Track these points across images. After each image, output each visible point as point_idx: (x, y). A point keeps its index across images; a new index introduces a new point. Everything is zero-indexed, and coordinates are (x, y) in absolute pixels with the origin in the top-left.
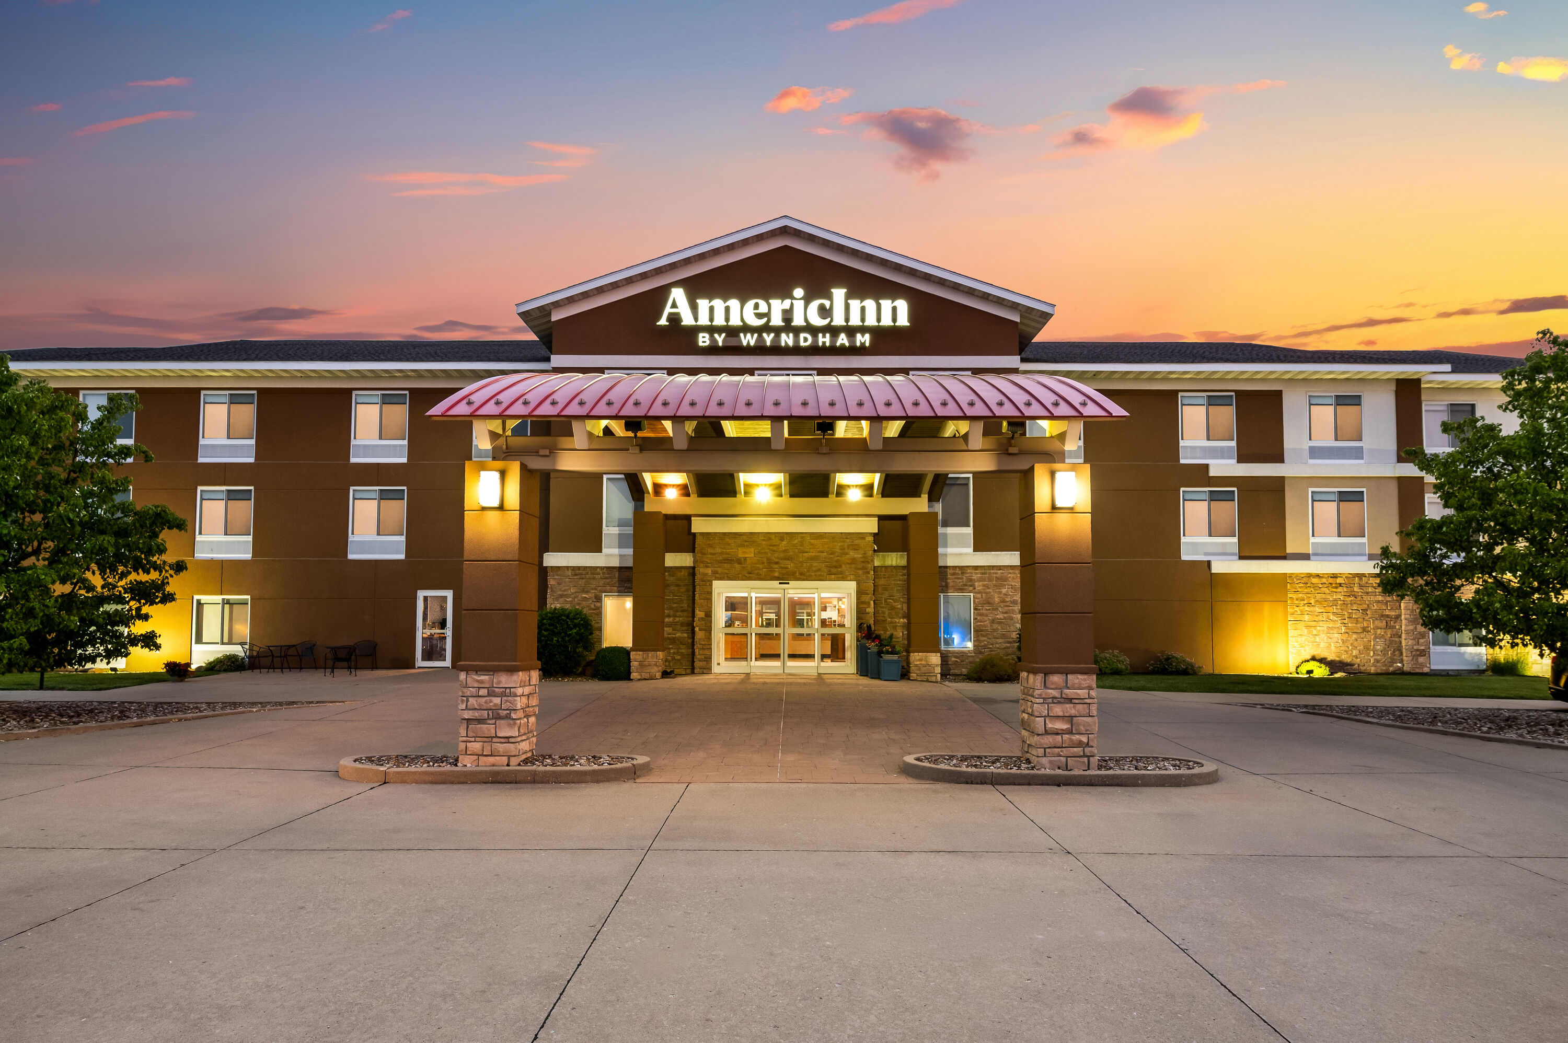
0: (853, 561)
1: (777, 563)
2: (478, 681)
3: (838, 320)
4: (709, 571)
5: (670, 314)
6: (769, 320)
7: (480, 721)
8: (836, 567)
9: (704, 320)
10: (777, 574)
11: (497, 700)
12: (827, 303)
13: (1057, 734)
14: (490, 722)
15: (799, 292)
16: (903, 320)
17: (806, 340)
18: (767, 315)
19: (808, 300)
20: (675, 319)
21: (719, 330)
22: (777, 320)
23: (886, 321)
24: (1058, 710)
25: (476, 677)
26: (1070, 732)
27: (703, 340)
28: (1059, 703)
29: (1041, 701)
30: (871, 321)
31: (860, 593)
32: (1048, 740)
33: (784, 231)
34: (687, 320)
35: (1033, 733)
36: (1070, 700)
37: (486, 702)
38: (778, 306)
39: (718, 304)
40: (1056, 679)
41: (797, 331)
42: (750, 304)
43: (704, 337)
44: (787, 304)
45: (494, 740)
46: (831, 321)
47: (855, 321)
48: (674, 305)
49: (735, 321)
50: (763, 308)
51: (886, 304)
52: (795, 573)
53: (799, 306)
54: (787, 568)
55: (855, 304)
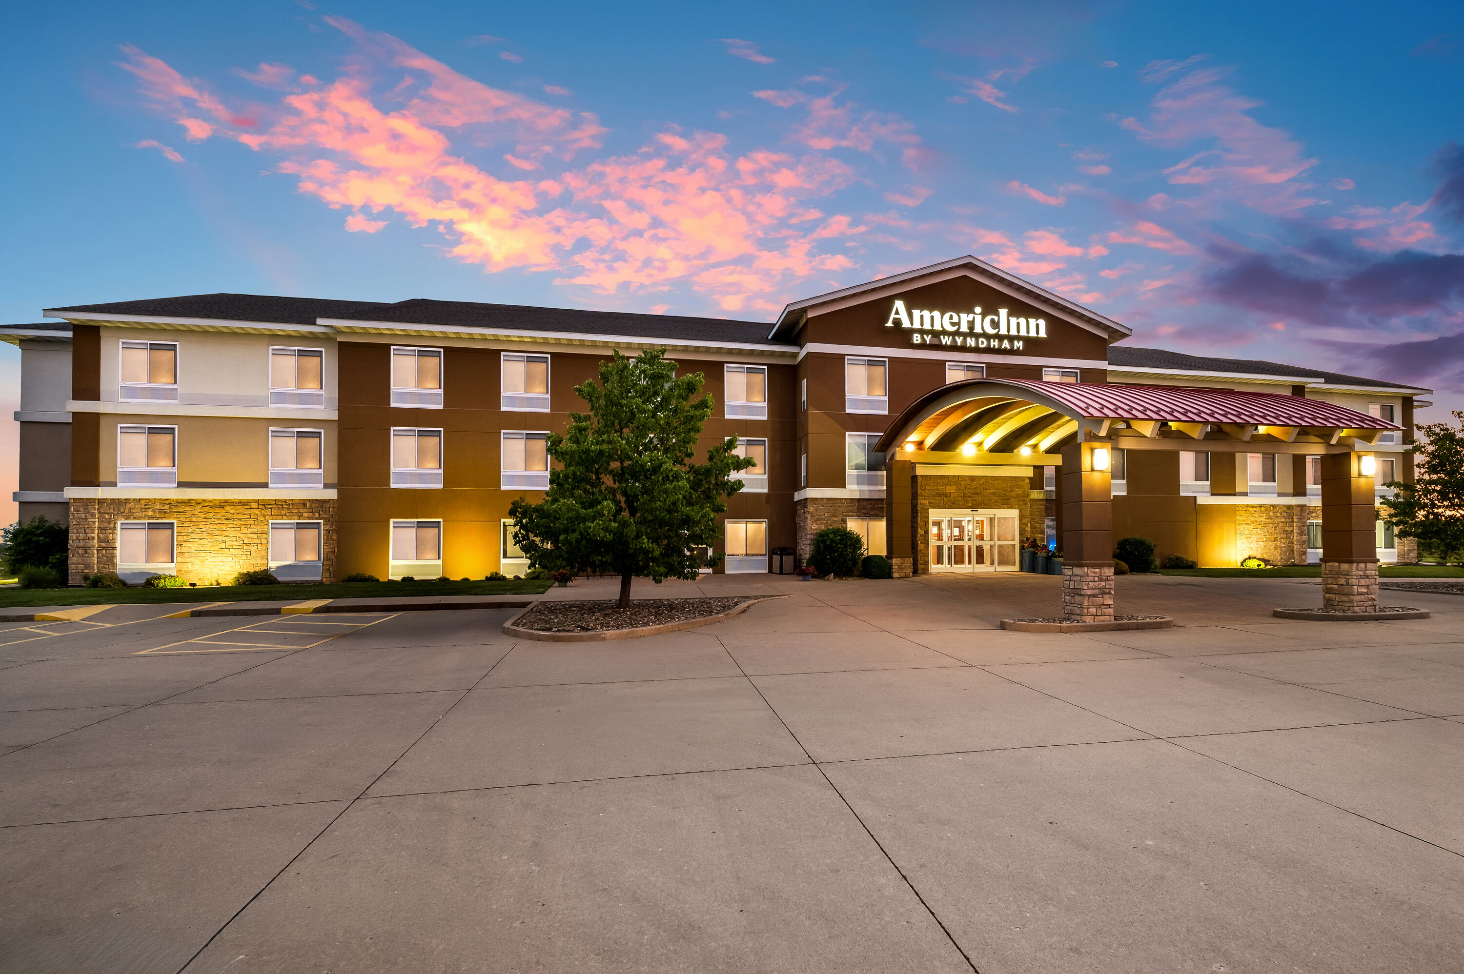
1: (970, 497)
3: (1003, 331)
4: (927, 502)
5: (894, 319)
6: (959, 328)
7: (1095, 596)
8: (1007, 500)
9: (917, 325)
10: (970, 504)
12: (996, 318)
13: (1362, 595)
14: (1100, 596)
15: (978, 310)
16: (1043, 334)
17: (983, 343)
18: (958, 324)
19: (984, 315)
20: (897, 322)
21: (927, 332)
22: (964, 328)
23: (1033, 334)
24: (1363, 582)
26: (1367, 593)
27: (917, 339)
28: (1363, 578)
29: (1355, 577)
30: (1023, 333)
31: (1021, 517)
32: (1358, 598)
33: (969, 266)
34: (906, 324)
35: (1354, 595)
36: (1368, 577)
37: (1098, 585)
38: (965, 318)
39: (926, 314)
40: (1362, 565)
41: (977, 336)
42: (947, 315)
43: (917, 337)
44: (970, 317)
46: (999, 331)
47: (1013, 332)
48: (897, 313)
49: (937, 327)
50: (955, 319)
51: (1032, 322)
52: (981, 503)
53: (978, 318)
54: (976, 500)
55: (1013, 320)
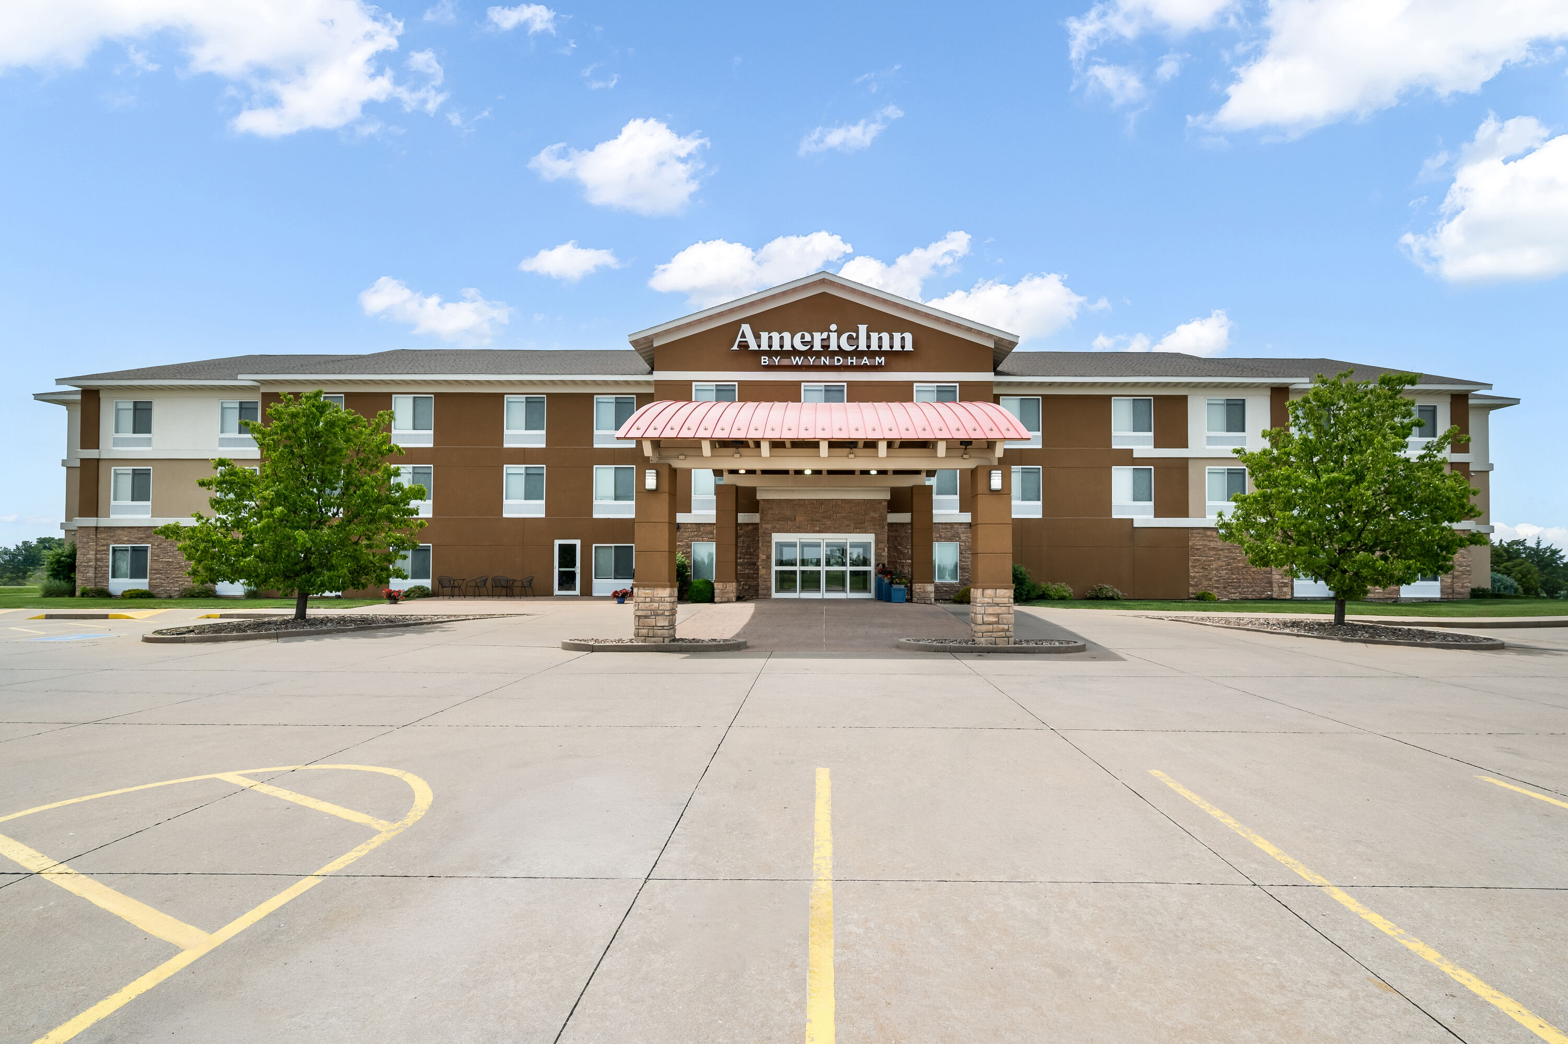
0: (873, 519)
1: (818, 521)
2: (645, 593)
3: (862, 347)
4: (769, 526)
5: (740, 342)
6: (812, 347)
7: (646, 617)
8: (860, 524)
9: (765, 347)
10: (818, 529)
11: (656, 605)
12: (854, 335)
13: (990, 624)
14: (651, 617)
15: (833, 327)
16: (909, 347)
17: (838, 360)
18: (811, 343)
19: (840, 333)
20: (744, 346)
21: (776, 353)
22: (817, 347)
23: (897, 347)
24: (990, 610)
25: (644, 591)
26: (998, 623)
27: (765, 360)
28: (991, 606)
29: (981, 605)
30: (886, 347)
31: (877, 542)
32: (984, 628)
33: (823, 282)
34: (753, 346)
35: (976, 624)
36: (998, 604)
37: (650, 606)
38: (818, 337)
39: (776, 336)
40: (989, 592)
41: (833, 354)
42: (798, 336)
43: (764, 359)
44: (825, 335)
45: (655, 628)
46: (858, 347)
47: (875, 347)
48: (743, 336)
49: (787, 347)
50: (808, 338)
51: (897, 336)
52: (831, 527)
53: (834, 336)
54: (825, 524)
55: (874, 336)
